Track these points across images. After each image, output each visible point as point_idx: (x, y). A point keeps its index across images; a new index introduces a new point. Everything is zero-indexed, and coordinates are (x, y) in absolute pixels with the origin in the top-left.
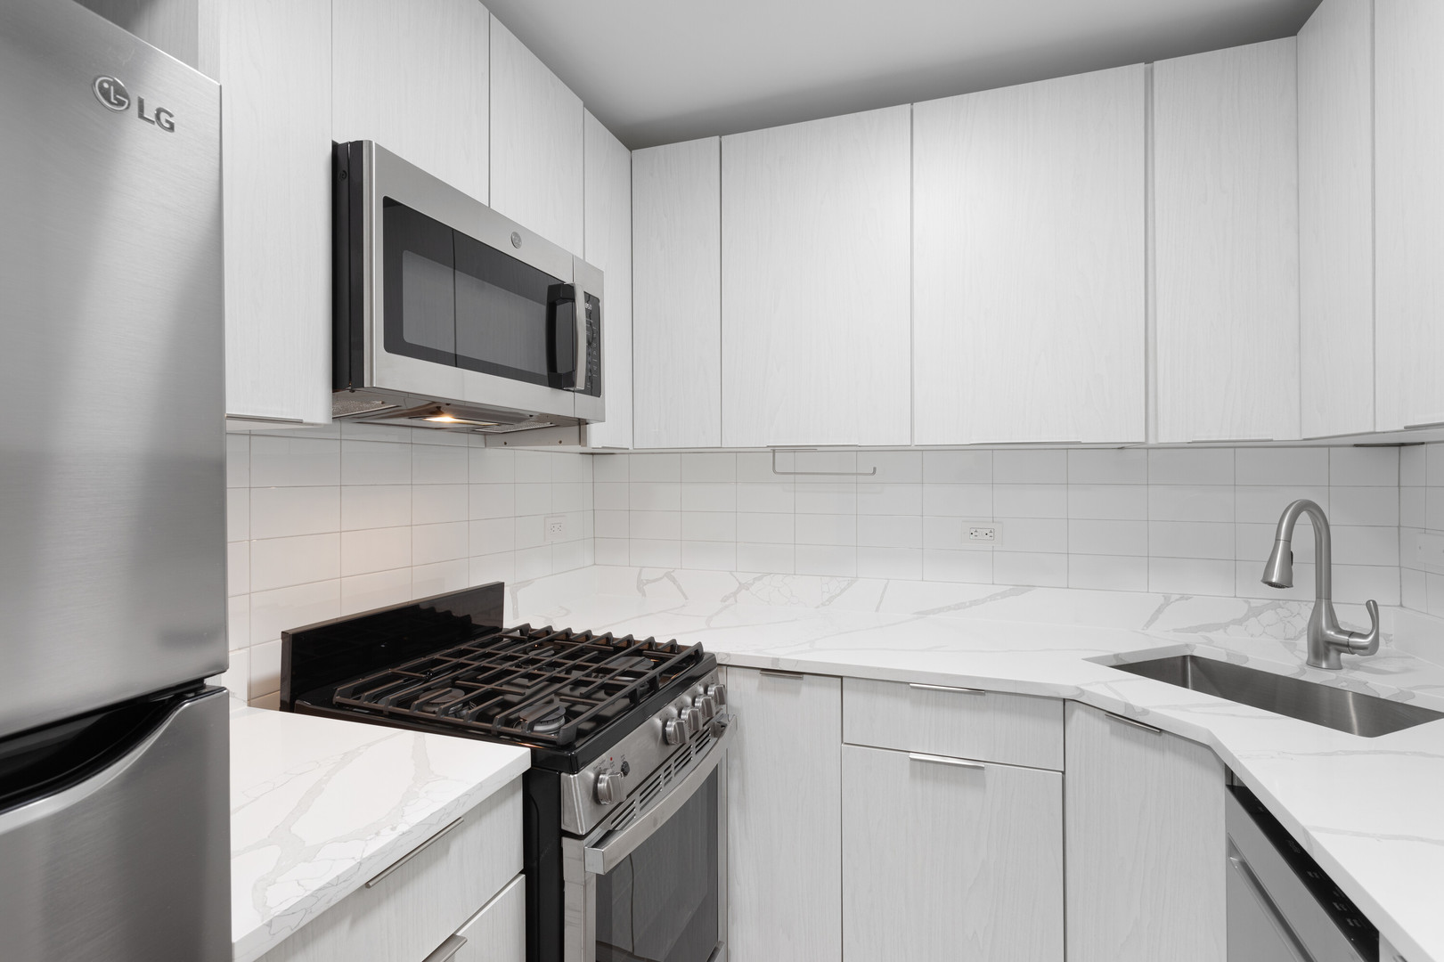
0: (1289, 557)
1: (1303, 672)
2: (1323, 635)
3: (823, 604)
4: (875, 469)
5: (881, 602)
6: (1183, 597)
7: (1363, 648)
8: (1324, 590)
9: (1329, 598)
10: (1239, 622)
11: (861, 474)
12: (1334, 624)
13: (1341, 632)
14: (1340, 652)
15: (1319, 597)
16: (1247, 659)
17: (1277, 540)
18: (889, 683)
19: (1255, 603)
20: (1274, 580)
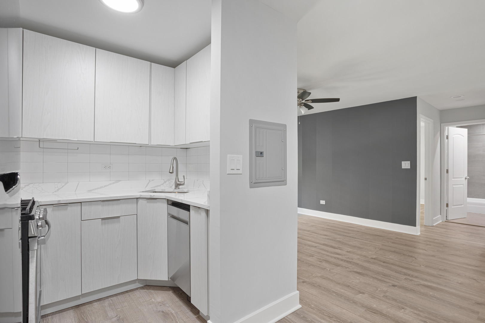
0: (173, 167)
1: (174, 190)
2: (177, 183)
3: (55, 192)
4: (78, 148)
5: (76, 189)
6: (153, 180)
7: (183, 184)
8: (177, 175)
9: (178, 176)
10: (162, 184)
11: (69, 149)
12: (178, 181)
13: (179, 182)
14: (179, 186)
15: (176, 176)
16: (165, 190)
17: (171, 164)
18: (94, 202)
19: (165, 180)
20: (171, 172)
